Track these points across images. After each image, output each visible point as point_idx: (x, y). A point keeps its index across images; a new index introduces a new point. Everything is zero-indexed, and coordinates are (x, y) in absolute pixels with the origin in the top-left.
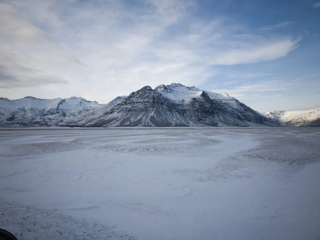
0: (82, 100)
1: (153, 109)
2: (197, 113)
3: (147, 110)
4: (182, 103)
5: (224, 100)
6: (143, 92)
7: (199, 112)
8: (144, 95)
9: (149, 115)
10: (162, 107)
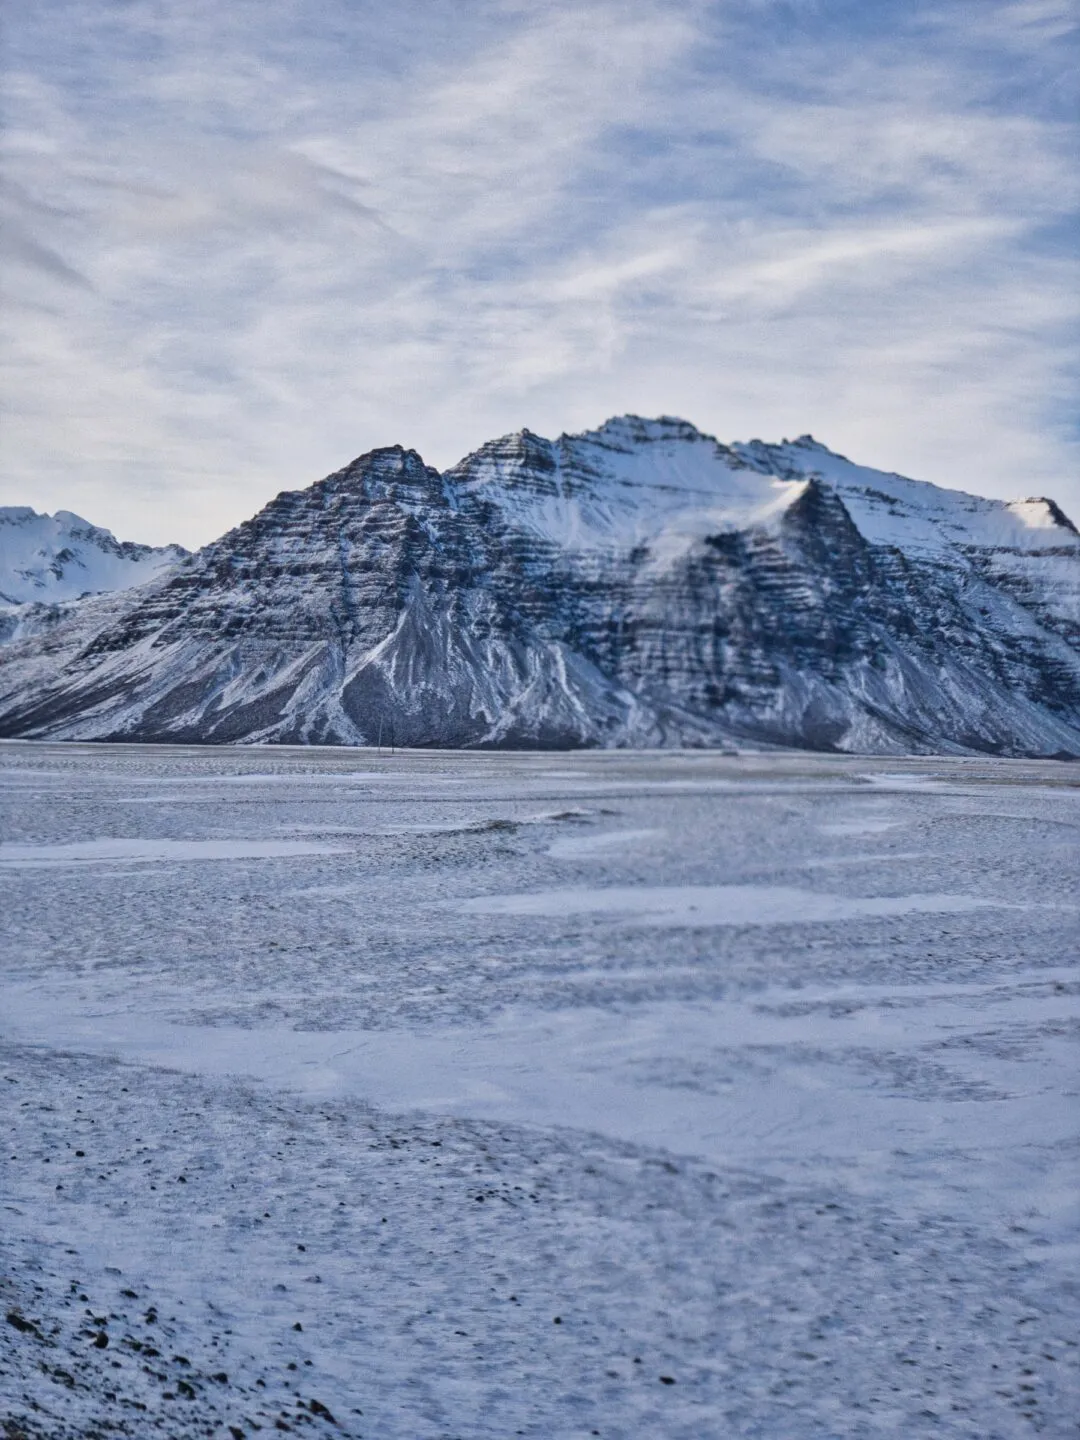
0: (76, 534)
1: (386, 622)
2: (716, 645)
3: (349, 626)
4: (625, 575)
5: (1005, 550)
6: (354, 491)
7: (732, 643)
8: (352, 515)
9: (350, 663)
10: (459, 608)
